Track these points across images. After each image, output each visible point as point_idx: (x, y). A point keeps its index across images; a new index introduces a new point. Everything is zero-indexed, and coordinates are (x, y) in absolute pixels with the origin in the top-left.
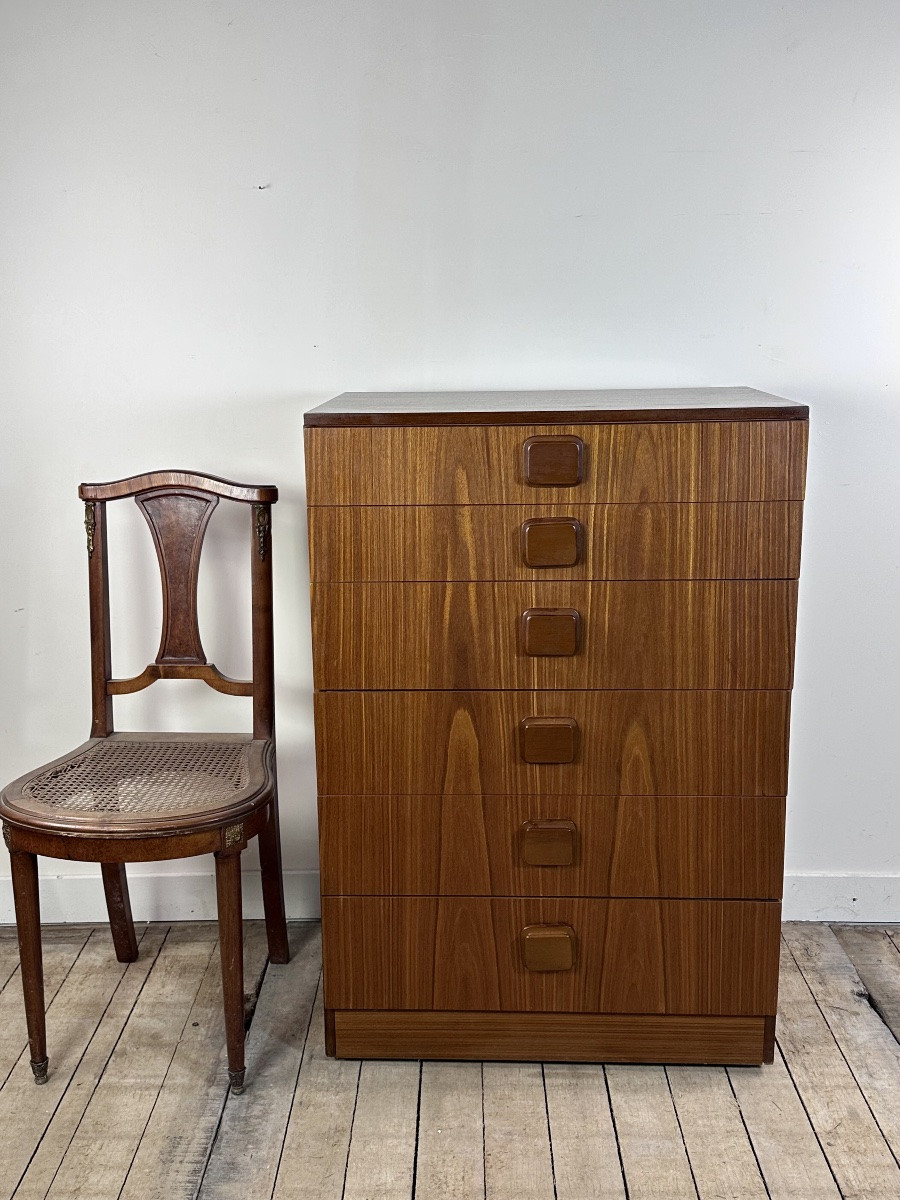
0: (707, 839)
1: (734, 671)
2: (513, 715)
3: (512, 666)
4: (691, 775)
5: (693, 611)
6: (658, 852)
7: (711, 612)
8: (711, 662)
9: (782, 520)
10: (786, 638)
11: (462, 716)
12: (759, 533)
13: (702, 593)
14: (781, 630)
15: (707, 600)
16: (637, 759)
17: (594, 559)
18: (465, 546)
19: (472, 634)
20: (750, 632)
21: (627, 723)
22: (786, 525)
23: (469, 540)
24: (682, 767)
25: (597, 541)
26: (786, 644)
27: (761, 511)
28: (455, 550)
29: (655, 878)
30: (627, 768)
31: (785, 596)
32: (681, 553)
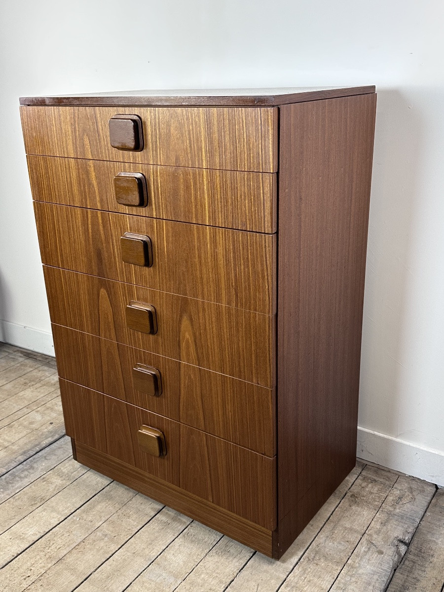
0: (228, 404)
1: (237, 296)
2: (126, 298)
3: (122, 267)
4: (217, 359)
5: (211, 248)
6: (202, 403)
7: (220, 250)
8: (223, 286)
9: (258, 188)
10: (266, 277)
11: (103, 292)
12: (245, 196)
13: (215, 236)
14: (263, 270)
15: (218, 241)
16: (187, 341)
17: (155, 204)
18: (93, 186)
19: (102, 244)
20: (244, 269)
21: (181, 316)
22: (262, 191)
23: (95, 182)
24: (212, 352)
25: (156, 191)
26: (266, 282)
27: (246, 179)
28: (89, 188)
29: (202, 418)
30: (183, 345)
31: (264, 246)
32: (201, 206)
